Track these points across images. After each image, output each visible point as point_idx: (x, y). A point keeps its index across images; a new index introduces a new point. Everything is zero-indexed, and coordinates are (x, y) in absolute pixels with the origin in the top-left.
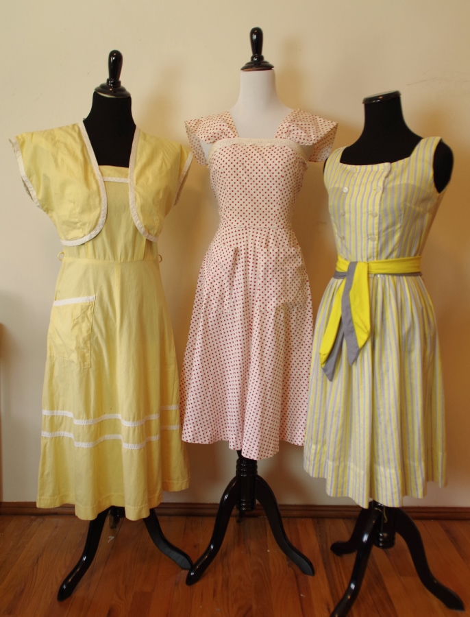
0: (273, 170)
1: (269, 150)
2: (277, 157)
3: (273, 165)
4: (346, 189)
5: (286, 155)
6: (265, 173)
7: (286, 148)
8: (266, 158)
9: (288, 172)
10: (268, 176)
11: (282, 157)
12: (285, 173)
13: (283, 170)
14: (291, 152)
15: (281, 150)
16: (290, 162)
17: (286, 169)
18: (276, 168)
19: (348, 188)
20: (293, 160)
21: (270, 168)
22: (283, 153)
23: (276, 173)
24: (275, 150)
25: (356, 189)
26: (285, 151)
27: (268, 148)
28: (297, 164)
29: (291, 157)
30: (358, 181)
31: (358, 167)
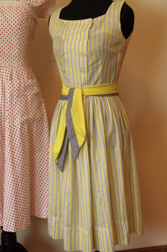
0: (12, 24)
1: (8, 10)
2: (14, 14)
3: (11, 20)
4: (64, 38)
5: (20, 13)
6: (6, 26)
7: (20, 8)
8: (6, 15)
9: (23, 26)
10: (8, 28)
11: (18, 15)
12: (21, 26)
13: (19, 24)
14: (24, 11)
15: (16, 9)
16: (24, 18)
17: (21, 23)
18: (14, 22)
19: (65, 37)
20: (26, 17)
21: (10, 22)
22: (19, 11)
23: (14, 26)
24: (13, 9)
25: (71, 37)
26: (20, 10)
27: (7, 8)
28: (29, 20)
29: (24, 14)
30: (72, 31)
31: (71, 21)
